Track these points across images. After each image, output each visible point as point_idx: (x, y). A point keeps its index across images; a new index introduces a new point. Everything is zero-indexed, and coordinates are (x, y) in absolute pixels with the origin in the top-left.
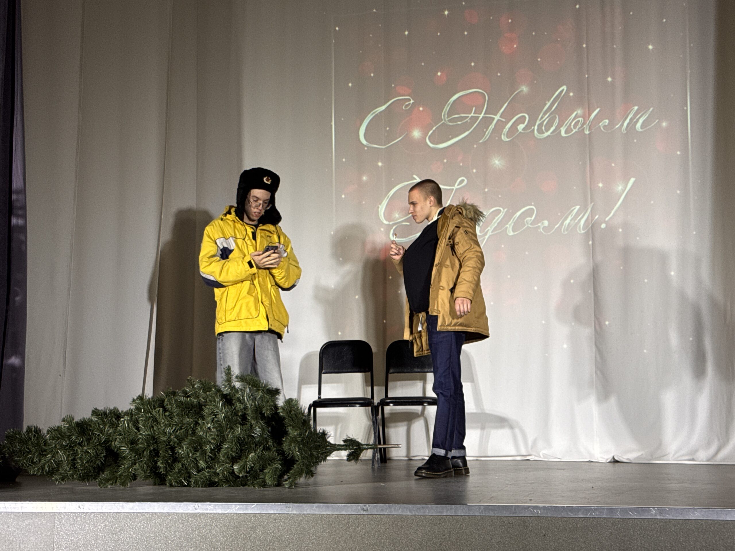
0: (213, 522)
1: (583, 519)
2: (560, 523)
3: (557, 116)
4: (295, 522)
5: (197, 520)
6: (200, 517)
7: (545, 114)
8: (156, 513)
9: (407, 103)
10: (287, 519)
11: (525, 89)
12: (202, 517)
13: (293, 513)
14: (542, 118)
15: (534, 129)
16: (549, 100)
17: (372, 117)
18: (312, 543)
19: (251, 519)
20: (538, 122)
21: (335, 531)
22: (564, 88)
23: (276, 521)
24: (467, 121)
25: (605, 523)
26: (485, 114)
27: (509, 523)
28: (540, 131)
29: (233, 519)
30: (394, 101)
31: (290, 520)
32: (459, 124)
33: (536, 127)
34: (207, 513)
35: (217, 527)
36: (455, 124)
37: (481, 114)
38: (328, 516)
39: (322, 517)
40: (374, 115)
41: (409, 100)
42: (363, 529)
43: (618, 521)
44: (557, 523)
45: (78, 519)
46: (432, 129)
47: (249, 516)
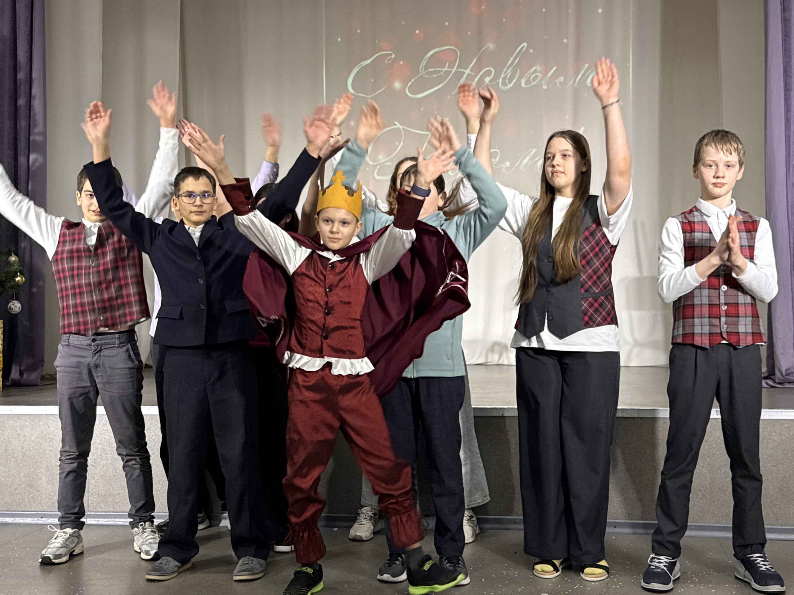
3: (519, 70)
7: (508, 69)
9: (389, 58)
11: (491, 46)
14: (506, 72)
15: (498, 82)
16: (512, 56)
17: (358, 69)
20: (502, 76)
22: (525, 44)
24: (441, 75)
26: (457, 68)
28: (504, 84)
30: (377, 57)
32: (434, 77)
33: (501, 81)
36: (431, 76)
37: (453, 68)
40: (360, 67)
41: (391, 55)
46: (411, 81)
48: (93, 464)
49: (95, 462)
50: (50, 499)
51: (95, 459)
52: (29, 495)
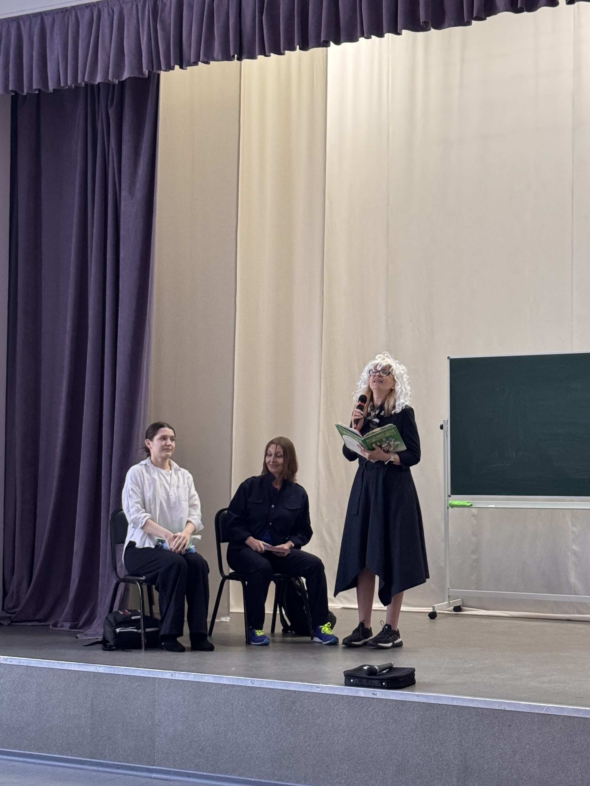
0: (265, 695)
1: (539, 715)
2: (522, 716)
4: (323, 700)
5: (254, 693)
6: (256, 690)
8: (225, 684)
10: (318, 697)
12: (257, 690)
13: (321, 692)
18: (336, 718)
19: (292, 695)
21: (353, 709)
23: (310, 698)
25: (556, 719)
27: (483, 713)
29: (280, 694)
31: (320, 698)
34: (261, 688)
35: (268, 699)
38: (348, 697)
39: (343, 697)
42: (373, 710)
43: (567, 718)
44: (520, 716)
45: (172, 684)
47: (291, 692)
48: (159, 723)
49: (159, 722)
50: (125, 752)
51: (160, 719)
52: (109, 747)
